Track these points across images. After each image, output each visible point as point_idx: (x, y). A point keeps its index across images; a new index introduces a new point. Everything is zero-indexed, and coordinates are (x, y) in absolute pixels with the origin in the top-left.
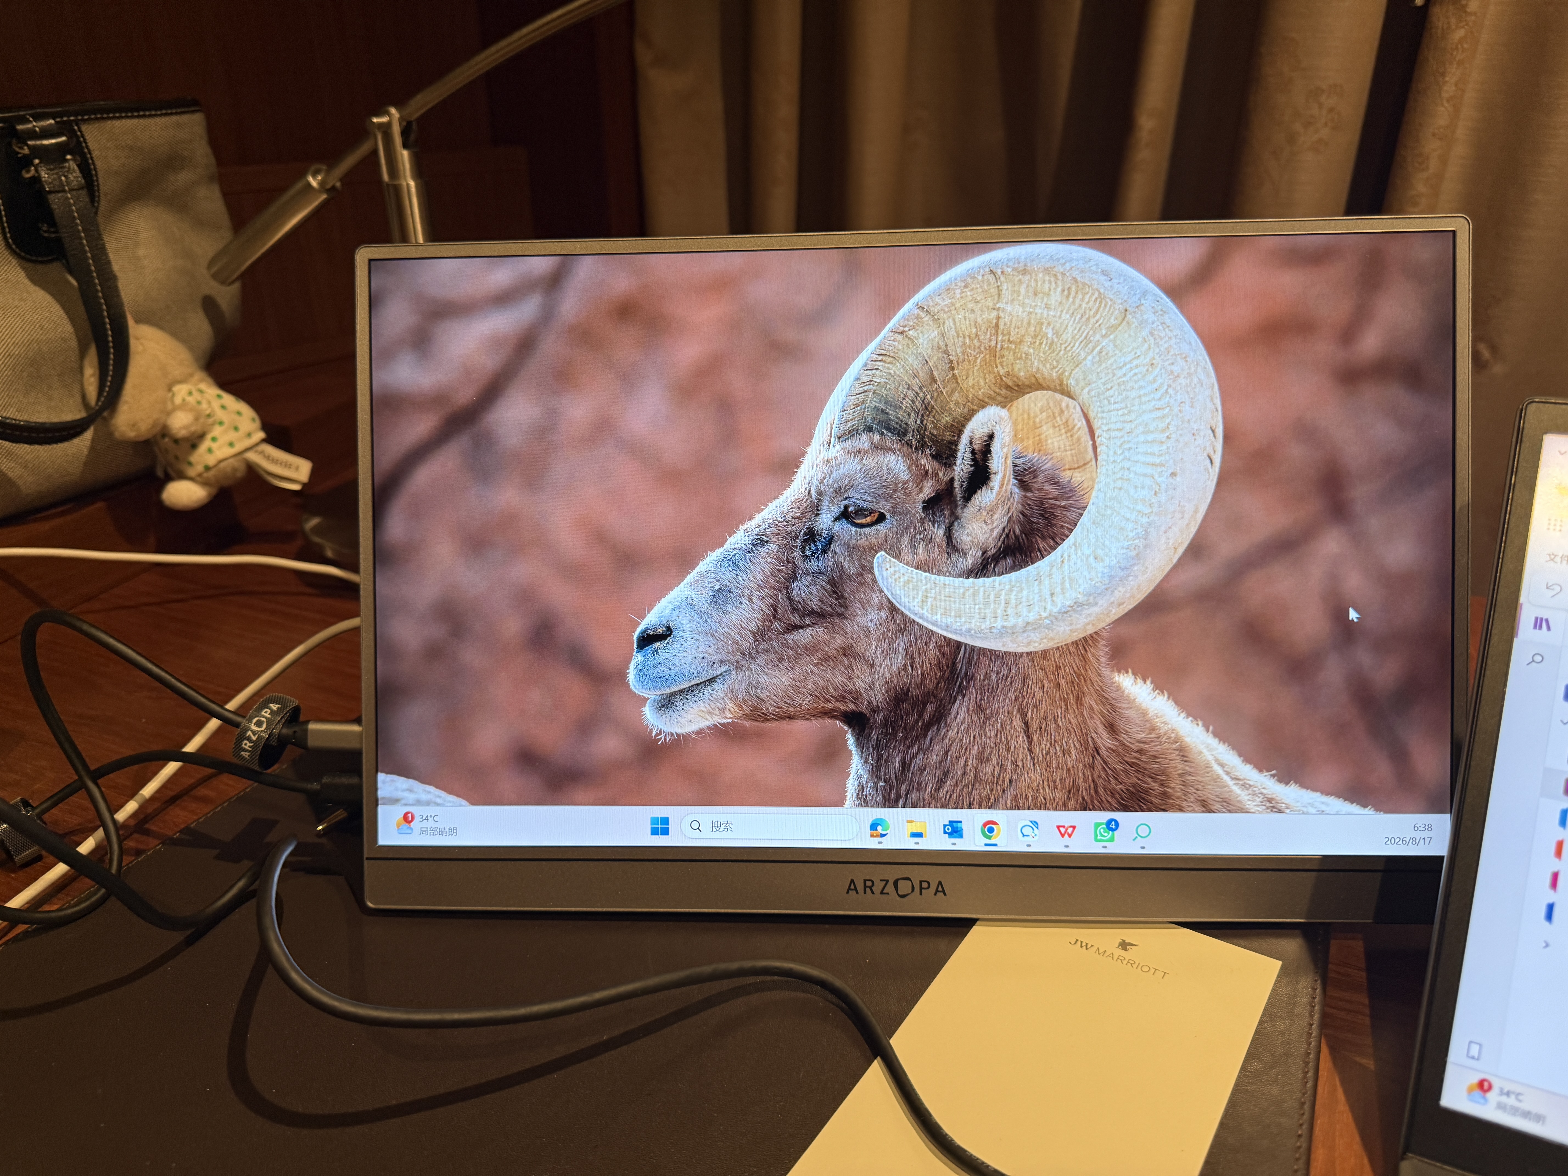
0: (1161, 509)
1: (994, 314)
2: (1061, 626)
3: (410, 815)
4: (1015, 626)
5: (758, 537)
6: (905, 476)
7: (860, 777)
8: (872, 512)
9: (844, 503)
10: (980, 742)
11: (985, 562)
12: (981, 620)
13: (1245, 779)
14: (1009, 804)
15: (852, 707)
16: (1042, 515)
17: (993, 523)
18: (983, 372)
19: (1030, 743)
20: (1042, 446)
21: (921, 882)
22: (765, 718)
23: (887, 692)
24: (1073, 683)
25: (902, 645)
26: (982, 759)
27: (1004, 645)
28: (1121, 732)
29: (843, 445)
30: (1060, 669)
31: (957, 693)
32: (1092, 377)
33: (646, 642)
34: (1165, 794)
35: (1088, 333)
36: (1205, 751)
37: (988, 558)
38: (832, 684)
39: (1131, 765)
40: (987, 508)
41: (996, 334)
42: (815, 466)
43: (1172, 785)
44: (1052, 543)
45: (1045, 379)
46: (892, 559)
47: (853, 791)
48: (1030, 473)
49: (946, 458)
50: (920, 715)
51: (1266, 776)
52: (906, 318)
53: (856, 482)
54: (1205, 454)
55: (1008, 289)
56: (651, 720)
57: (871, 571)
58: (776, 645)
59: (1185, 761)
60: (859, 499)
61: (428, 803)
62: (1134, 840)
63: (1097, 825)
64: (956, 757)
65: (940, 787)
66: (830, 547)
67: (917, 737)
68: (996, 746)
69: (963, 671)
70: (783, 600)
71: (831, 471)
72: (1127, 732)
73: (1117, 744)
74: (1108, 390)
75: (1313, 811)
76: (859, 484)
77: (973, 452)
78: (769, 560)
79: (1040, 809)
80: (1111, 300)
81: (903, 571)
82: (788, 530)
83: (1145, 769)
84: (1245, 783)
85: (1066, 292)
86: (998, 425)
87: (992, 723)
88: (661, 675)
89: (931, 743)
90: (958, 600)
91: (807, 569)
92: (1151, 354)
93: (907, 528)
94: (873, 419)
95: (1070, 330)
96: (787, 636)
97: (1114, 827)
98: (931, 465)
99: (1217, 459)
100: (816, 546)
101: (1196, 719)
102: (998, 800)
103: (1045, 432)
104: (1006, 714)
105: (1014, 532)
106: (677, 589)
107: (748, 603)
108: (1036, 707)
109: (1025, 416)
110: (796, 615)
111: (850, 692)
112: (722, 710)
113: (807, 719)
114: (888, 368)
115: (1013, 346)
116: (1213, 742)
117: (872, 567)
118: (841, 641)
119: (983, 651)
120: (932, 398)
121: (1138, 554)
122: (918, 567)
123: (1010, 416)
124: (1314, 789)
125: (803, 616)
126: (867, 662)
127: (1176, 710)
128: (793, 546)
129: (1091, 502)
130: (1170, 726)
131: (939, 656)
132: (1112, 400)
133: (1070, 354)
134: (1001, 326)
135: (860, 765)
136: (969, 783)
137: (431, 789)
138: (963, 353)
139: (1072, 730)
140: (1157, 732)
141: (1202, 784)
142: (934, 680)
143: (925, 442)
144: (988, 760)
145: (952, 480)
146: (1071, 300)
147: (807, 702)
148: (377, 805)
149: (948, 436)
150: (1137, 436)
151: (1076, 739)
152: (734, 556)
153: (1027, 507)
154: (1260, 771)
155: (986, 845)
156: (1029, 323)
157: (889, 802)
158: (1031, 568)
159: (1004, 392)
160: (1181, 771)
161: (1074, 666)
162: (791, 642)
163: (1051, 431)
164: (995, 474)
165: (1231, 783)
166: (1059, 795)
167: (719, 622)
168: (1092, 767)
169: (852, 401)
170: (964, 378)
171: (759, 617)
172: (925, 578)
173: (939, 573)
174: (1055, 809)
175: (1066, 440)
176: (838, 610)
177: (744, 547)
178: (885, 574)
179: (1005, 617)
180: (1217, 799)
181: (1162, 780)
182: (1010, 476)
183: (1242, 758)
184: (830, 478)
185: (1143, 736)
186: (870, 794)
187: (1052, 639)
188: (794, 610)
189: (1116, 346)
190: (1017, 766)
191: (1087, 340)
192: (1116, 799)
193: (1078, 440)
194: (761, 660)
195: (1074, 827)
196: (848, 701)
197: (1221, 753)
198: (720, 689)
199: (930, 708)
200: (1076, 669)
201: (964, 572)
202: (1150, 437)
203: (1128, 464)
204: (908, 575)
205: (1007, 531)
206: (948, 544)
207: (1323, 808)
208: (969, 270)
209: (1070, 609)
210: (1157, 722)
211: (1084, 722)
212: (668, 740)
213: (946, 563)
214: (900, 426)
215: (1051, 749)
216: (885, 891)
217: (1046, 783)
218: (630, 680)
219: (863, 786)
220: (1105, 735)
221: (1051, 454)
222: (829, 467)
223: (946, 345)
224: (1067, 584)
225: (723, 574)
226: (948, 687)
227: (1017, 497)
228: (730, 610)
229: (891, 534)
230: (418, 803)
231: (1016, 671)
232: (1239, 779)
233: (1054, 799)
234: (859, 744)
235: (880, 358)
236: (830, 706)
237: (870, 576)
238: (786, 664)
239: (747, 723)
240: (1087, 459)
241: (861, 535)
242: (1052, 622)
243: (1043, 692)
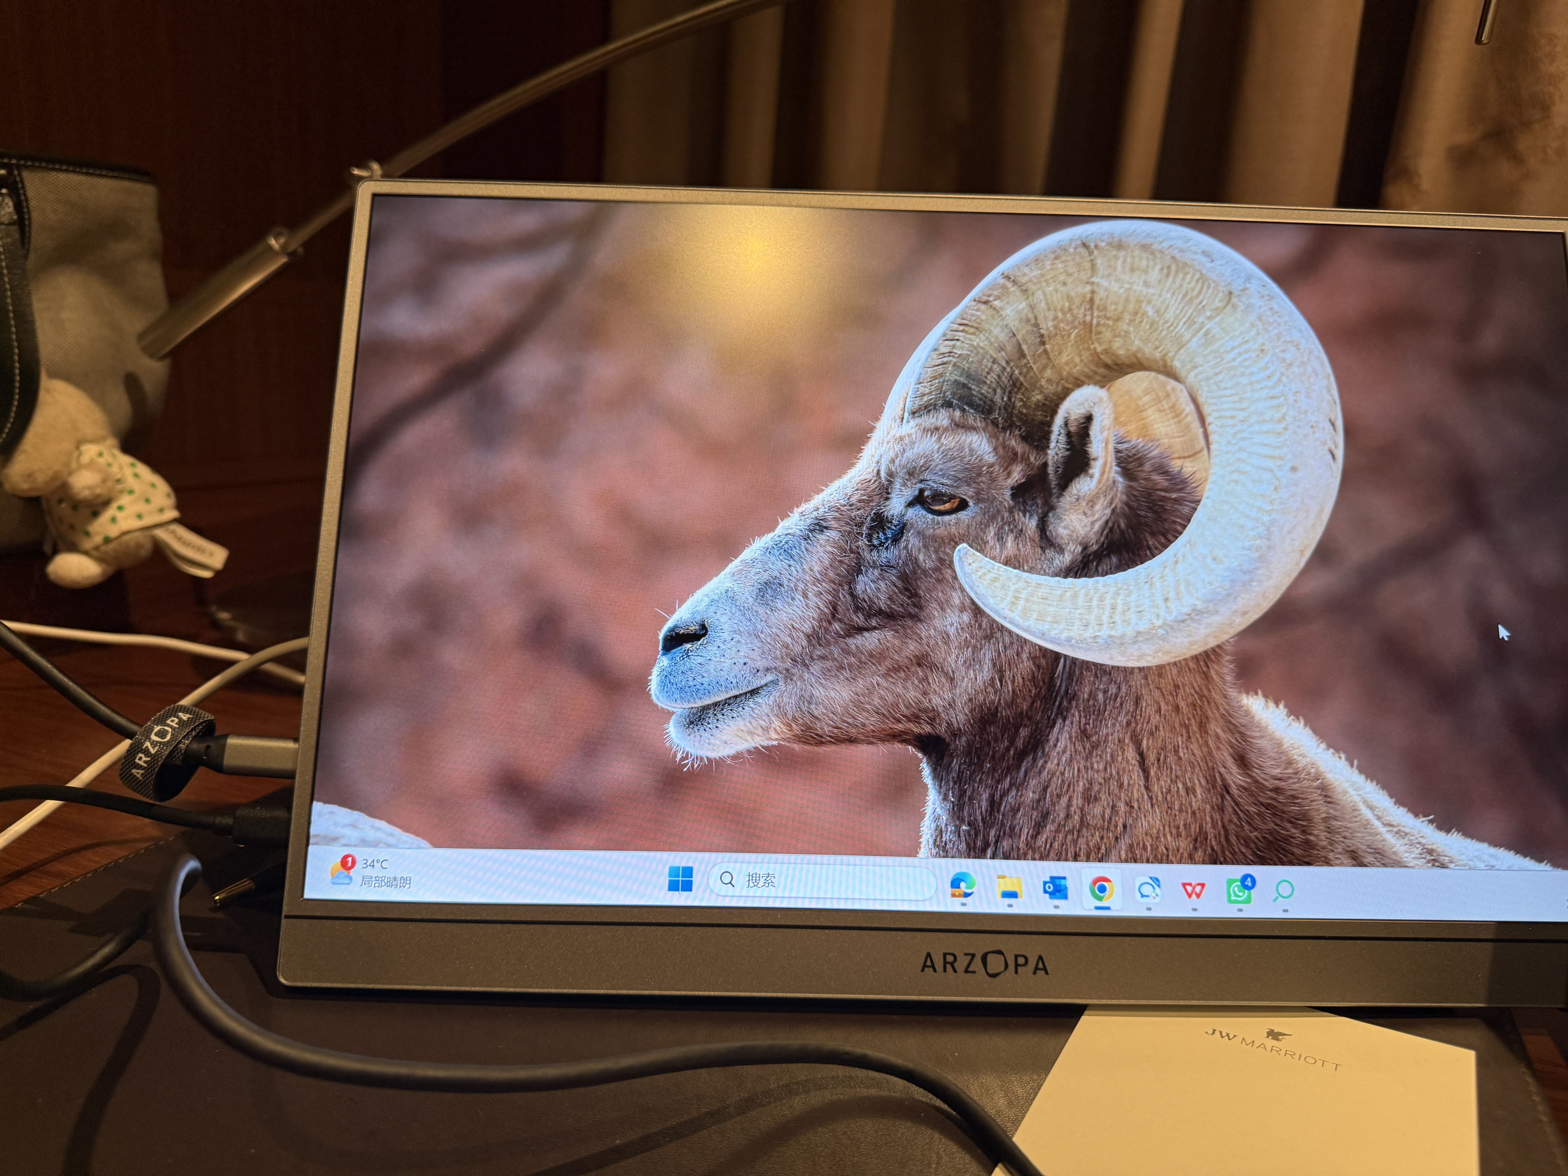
0: (1283, 507)
1: (1088, 288)
2: (1177, 638)
3: (350, 859)
4: (1123, 636)
5: (817, 522)
6: (990, 458)
7: (937, 818)
8: (951, 497)
9: (919, 486)
10: (1085, 776)
11: (1086, 559)
12: (1082, 628)
13: (1398, 826)
14: (1123, 856)
15: (928, 729)
16: (1150, 508)
17: (1093, 514)
18: (1078, 348)
19: (1147, 778)
20: (1147, 431)
21: (1016, 957)
22: (819, 740)
23: (971, 711)
24: (1194, 705)
25: (988, 656)
26: (1089, 798)
27: (1111, 658)
28: (1254, 767)
29: (918, 420)
30: (1179, 688)
31: (1056, 715)
32: (1199, 360)
33: (673, 643)
34: (1307, 842)
35: (1192, 314)
36: (1350, 790)
37: (1090, 555)
38: (903, 701)
39: (1267, 806)
40: (1087, 498)
41: (1091, 308)
42: (885, 443)
43: (1315, 832)
44: (1163, 540)
45: (1147, 359)
46: (976, 552)
47: (929, 836)
48: (1135, 460)
49: (1038, 440)
50: (1012, 742)
51: (1423, 821)
52: (992, 287)
53: (934, 464)
54: (1326, 448)
55: (1102, 264)
56: (677, 741)
57: (951, 566)
58: (836, 651)
59: (1329, 803)
60: (936, 482)
61: (375, 844)
62: (1275, 901)
63: (1230, 882)
64: (1057, 795)
65: (1038, 833)
66: (902, 537)
67: (1008, 769)
68: (1105, 781)
69: (1063, 688)
70: (845, 597)
71: (904, 450)
72: (1260, 766)
73: (1248, 780)
74: (1217, 374)
75: (1482, 866)
76: (936, 466)
77: (1069, 435)
78: (829, 549)
79: (1161, 863)
80: (1214, 282)
81: (989, 567)
82: (853, 515)
83: (1284, 812)
84: (1399, 830)
85: (1165, 271)
86: (1096, 407)
87: (1099, 753)
88: (691, 684)
89: (1025, 777)
90: (1055, 603)
91: (874, 562)
92: (1260, 340)
93: (993, 518)
94: (954, 394)
95: (1172, 310)
96: (850, 641)
97: (1250, 884)
98: (1019, 447)
99: (1340, 453)
100: (885, 534)
101: (1337, 750)
102: (1110, 850)
103: (1149, 416)
104: (1116, 741)
105: (1119, 527)
106: (715, 580)
107: (802, 599)
108: (1152, 734)
109: (1127, 397)
110: (860, 615)
111: (925, 711)
112: (766, 730)
113: (872, 743)
114: (970, 340)
115: (1111, 323)
116: (1359, 779)
117: (952, 562)
118: (915, 648)
119: (1086, 665)
120: (1020, 373)
121: (1261, 557)
122: (1007, 563)
123: (1110, 397)
124: (1480, 839)
125: (868, 616)
126: (946, 674)
127: (1315, 740)
128: (858, 533)
129: (1205, 496)
130: (1308, 759)
131: (1034, 669)
132: (1223, 385)
133: (1173, 334)
134: (1097, 302)
135: (938, 803)
136: (1074, 829)
137: (382, 824)
138: (1056, 327)
139: (1195, 763)
140: (1294, 766)
141: (1350, 831)
142: (1028, 698)
143: (1013, 422)
144: (1096, 799)
145: (1045, 465)
146: (1171, 279)
147: (872, 722)
148: (307, 845)
149: (1039, 416)
150: (1251, 425)
151: (1200, 774)
152: (786, 543)
153: (1133, 498)
154: (1416, 815)
155: (1097, 908)
156: (1127, 300)
157: (975, 852)
158: (1140, 568)
159: (1102, 371)
160: (1324, 815)
161: (1195, 685)
162: (853, 647)
163: (1157, 415)
164: (1094, 459)
165: (1383, 830)
166: (1184, 844)
167: (766, 621)
168: (1221, 809)
169: (929, 373)
170: (1057, 353)
171: (815, 616)
172: (1016, 576)
173: (1031, 570)
174: (1180, 862)
175: (1173, 427)
176: (912, 611)
177: (799, 533)
178: (968, 569)
179: (1112, 625)
180: (1369, 850)
181: (1303, 826)
182: (1111, 463)
183: (1394, 800)
184: (902, 457)
185: (1278, 771)
186: (950, 841)
187: (1168, 652)
188: (857, 609)
189: (1223, 329)
190: (1132, 807)
191: (1191, 321)
192: (1251, 849)
193: (1187, 426)
194: (816, 668)
195: (1203, 885)
196: (922, 721)
197: (1369, 793)
198: (764, 702)
199: (1024, 733)
200: (1197, 688)
201: (1061, 570)
202: (1265, 428)
203: (1243, 455)
204: (995, 571)
205: (1110, 524)
206: (1041, 538)
207: (1493, 862)
208: (1059, 242)
209: (1187, 617)
210: (1295, 755)
211: (1210, 753)
212: (696, 766)
213: (1040, 559)
214: (985, 402)
215: (1172, 786)
216: (970, 969)
217: (1167, 829)
218: (652, 689)
219: (941, 830)
220: (1234, 769)
221: (1158, 440)
222: (902, 445)
223: (1036, 318)
224: (1182, 587)
225: (773, 563)
226: (1044, 708)
227: (1120, 487)
228: (779, 605)
229: (974, 524)
230: (364, 842)
231: (1127, 690)
232: (1392, 826)
233: (1178, 850)
234: (937, 776)
235: (961, 328)
236: (900, 727)
237: (949, 571)
238: (847, 674)
239: (797, 747)
240: (1198, 448)
241: (938, 523)
242: (1167, 632)
243: (1160, 716)
